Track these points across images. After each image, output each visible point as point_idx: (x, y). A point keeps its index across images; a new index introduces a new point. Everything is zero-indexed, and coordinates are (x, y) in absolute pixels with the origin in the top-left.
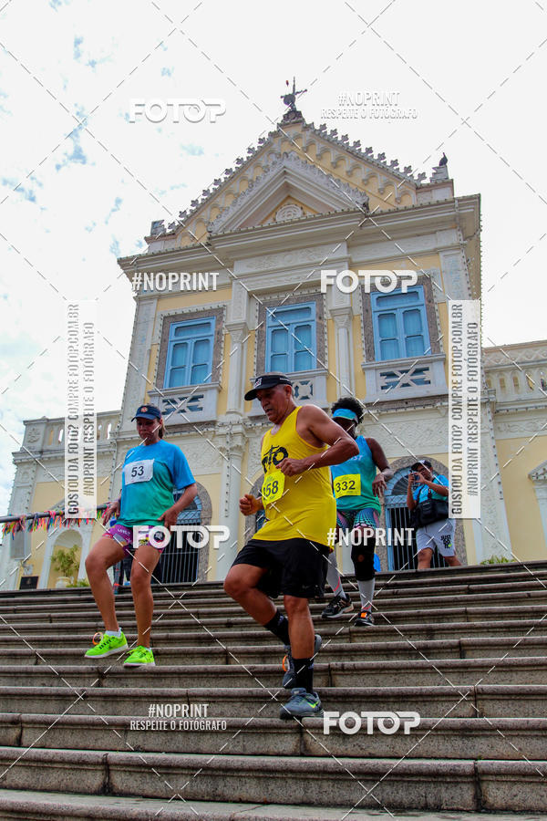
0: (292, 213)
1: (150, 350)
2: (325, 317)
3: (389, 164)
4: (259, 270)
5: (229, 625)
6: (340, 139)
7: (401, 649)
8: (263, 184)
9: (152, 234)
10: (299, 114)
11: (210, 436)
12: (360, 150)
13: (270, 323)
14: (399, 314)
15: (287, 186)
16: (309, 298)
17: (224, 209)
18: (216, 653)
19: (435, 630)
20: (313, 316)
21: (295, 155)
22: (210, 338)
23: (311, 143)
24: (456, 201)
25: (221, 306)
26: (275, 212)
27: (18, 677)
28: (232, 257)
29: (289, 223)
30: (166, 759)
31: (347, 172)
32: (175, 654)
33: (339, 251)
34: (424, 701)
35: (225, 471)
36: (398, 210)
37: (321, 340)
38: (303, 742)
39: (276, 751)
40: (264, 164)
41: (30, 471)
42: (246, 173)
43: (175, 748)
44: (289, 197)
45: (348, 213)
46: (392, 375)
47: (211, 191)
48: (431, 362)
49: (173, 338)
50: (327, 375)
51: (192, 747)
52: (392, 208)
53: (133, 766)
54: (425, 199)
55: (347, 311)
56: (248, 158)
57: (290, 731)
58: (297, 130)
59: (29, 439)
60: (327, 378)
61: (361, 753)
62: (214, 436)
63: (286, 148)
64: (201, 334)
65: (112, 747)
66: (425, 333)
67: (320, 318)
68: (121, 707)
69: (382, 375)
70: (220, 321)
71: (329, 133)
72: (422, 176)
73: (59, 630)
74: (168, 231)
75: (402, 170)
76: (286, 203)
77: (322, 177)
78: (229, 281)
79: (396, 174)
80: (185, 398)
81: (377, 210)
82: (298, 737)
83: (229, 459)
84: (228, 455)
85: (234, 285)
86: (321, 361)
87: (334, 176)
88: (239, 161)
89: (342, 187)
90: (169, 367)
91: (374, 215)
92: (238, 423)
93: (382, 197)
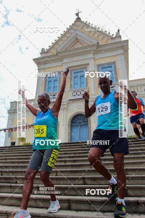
0: (79, 46)
1: (42, 83)
3: (104, 32)
4: (70, 61)
5: (65, 154)
8: (71, 38)
9: (42, 52)
10: (80, 18)
13: (73, 75)
15: (77, 38)
18: (62, 161)
21: (79, 30)
22: (58, 79)
23: (83, 26)
24: (122, 42)
26: (74, 45)
27: (14, 167)
28: (63, 58)
29: (78, 48)
31: (93, 34)
33: (91, 56)
35: (62, 114)
37: (87, 79)
38: (84, 181)
39: (78, 184)
40: (71, 32)
41: (12, 115)
42: (66, 35)
44: (78, 41)
45: (93, 45)
47: (57, 40)
48: (116, 85)
49: (48, 80)
50: (88, 88)
51: (58, 183)
52: (105, 44)
54: (114, 41)
56: (66, 31)
57: (81, 179)
58: (80, 23)
59: (12, 106)
61: (99, 184)
63: (77, 28)
64: (56, 78)
65: (39, 183)
66: (114, 77)
71: (88, 24)
72: (113, 35)
73: (23, 156)
74: (46, 51)
76: (77, 43)
77: (86, 36)
78: (62, 64)
79: (106, 34)
80: (51, 95)
81: (101, 44)
82: (83, 180)
83: (63, 111)
84: (63, 110)
85: (63, 65)
86: (87, 85)
87: (89, 35)
88: (64, 32)
89: (92, 38)
90: (47, 87)
91: (100, 46)
92: (66, 102)
93: (102, 41)
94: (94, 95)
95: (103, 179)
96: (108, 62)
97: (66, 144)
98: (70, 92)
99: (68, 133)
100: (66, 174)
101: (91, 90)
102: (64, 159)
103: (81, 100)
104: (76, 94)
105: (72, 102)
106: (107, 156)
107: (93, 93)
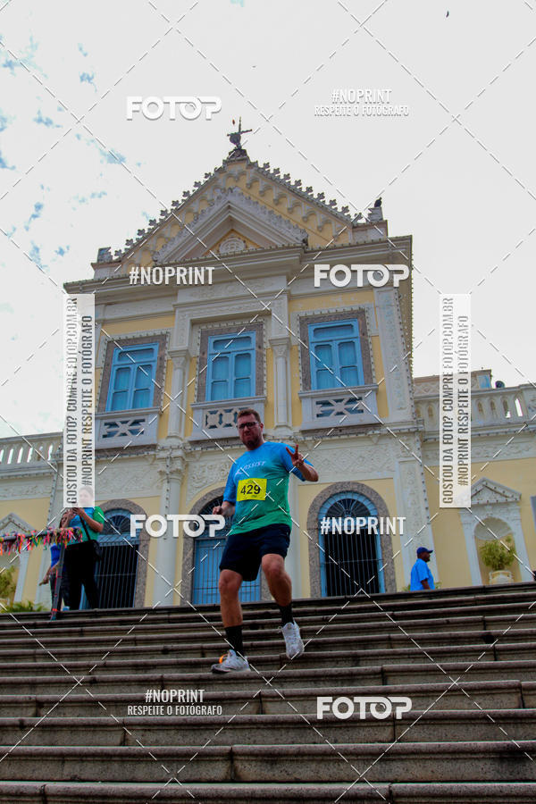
0: (235, 246)
2: (265, 346)
3: (327, 203)
4: (201, 299)
5: (165, 652)
6: (282, 177)
7: (327, 676)
8: (208, 217)
9: (98, 260)
10: (244, 152)
11: (151, 460)
12: (301, 188)
13: (211, 350)
14: (335, 345)
15: (231, 220)
16: (250, 328)
17: (169, 240)
18: (152, 681)
19: (359, 657)
20: (253, 345)
21: (240, 191)
22: (152, 364)
23: (255, 180)
25: (164, 332)
26: (218, 244)
28: (175, 287)
29: (230, 256)
30: (102, 789)
31: (289, 209)
32: (112, 682)
33: (280, 285)
34: (348, 727)
35: (165, 494)
36: (335, 248)
37: (260, 368)
38: (233, 769)
39: (208, 777)
40: (209, 198)
42: (192, 205)
43: (111, 777)
44: (233, 230)
45: (288, 248)
46: (327, 404)
47: (158, 221)
48: (364, 392)
49: (117, 363)
50: (265, 402)
51: (128, 776)
52: (330, 245)
53: (70, 796)
54: (361, 238)
55: (285, 342)
56: (194, 191)
57: (221, 758)
58: (243, 166)
60: (265, 406)
61: (288, 778)
62: (155, 459)
63: (230, 183)
64: (145, 359)
65: (48, 778)
66: (359, 365)
67: (260, 347)
68: (58, 736)
69: (318, 403)
70: (163, 347)
71: (272, 172)
72: (359, 216)
74: (115, 258)
75: (340, 210)
76: (229, 236)
77: (264, 213)
78: (172, 309)
79: (335, 213)
80: (126, 422)
81: (316, 246)
82: (229, 764)
83: (168, 482)
84: (167, 478)
85: (177, 313)
86: (260, 389)
87: (275, 212)
88: (186, 194)
89: (283, 222)
90: (112, 391)
91: (313, 251)
92: (178, 447)
93: (321, 234)
94: (284, 429)
95: (306, 758)
96: (340, 310)
97: (169, 613)
98: (195, 411)
99: (183, 565)
100: (161, 736)
101: (275, 408)
102: (156, 674)
103: (235, 442)
104: (220, 422)
105: (204, 450)
106: (324, 662)
107: (282, 421)
